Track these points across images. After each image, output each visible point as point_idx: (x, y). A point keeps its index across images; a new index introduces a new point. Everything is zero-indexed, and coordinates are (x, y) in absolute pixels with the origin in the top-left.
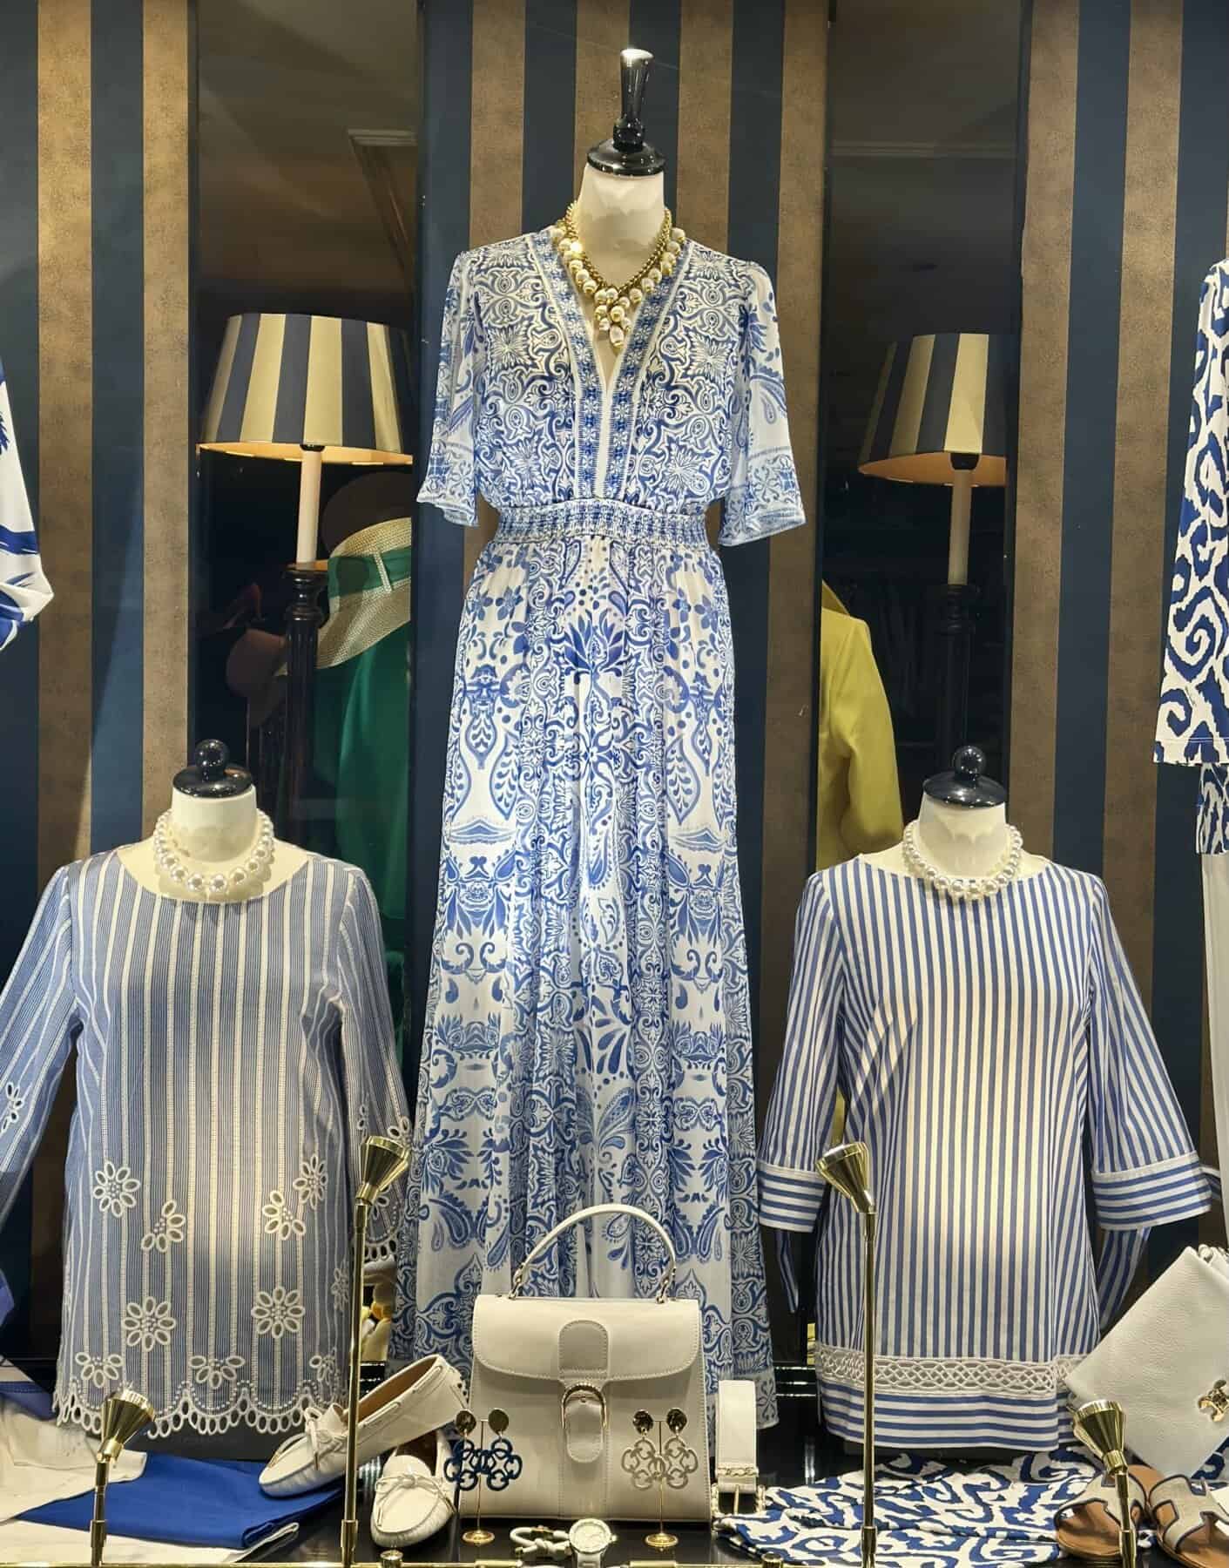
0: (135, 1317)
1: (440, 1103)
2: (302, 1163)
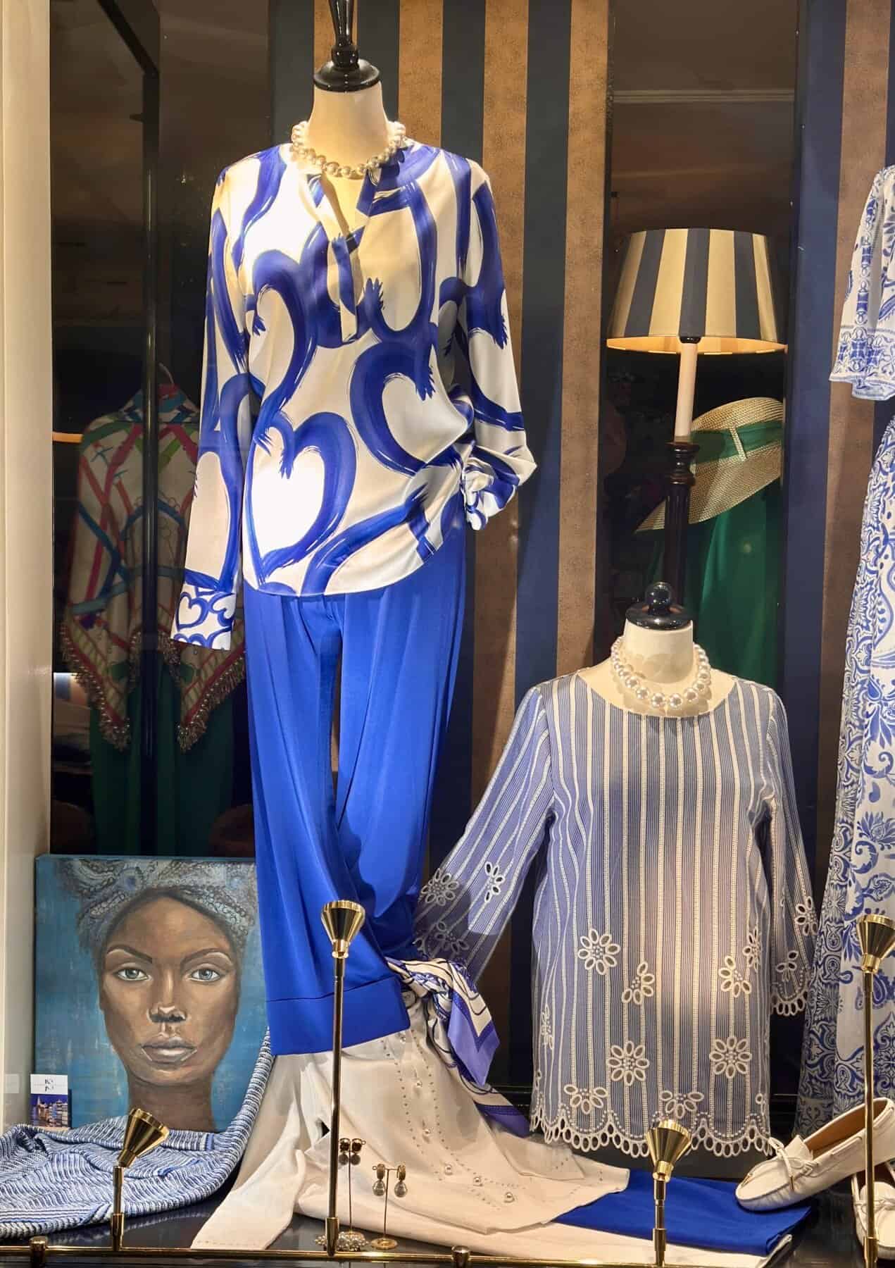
0: (617, 1057)
1: (864, 886)
2: (748, 934)
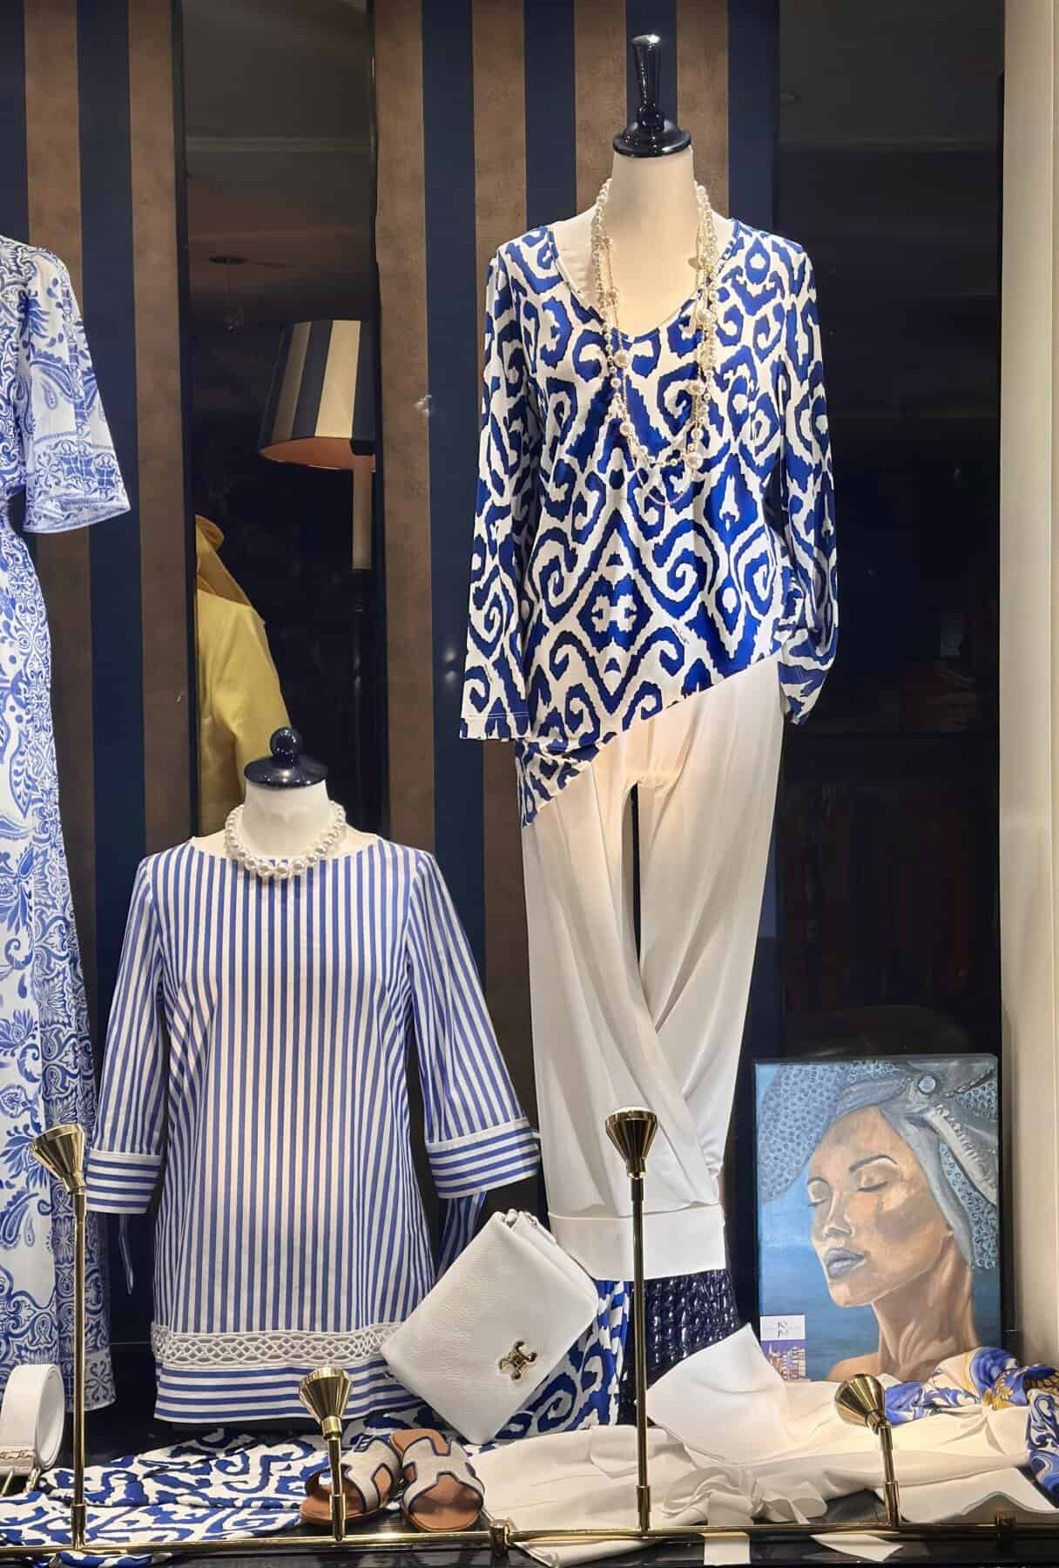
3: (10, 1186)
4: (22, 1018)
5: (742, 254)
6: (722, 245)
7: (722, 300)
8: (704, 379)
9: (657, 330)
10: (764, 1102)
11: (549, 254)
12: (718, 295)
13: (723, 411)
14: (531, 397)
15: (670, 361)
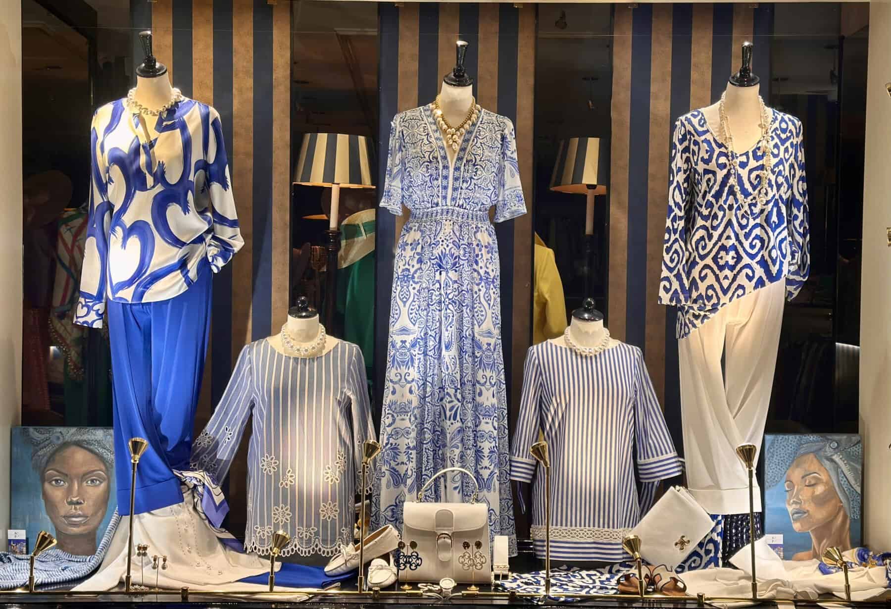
0: (277, 512)
1: (389, 433)
2: (338, 455)
3: (489, 469)
4: (493, 406)
5: (777, 122)
6: (770, 120)
7: (772, 140)
8: (767, 170)
9: (748, 152)
10: (768, 450)
11: (703, 121)
12: (771, 138)
13: (773, 183)
14: (692, 175)
15: (753, 163)
